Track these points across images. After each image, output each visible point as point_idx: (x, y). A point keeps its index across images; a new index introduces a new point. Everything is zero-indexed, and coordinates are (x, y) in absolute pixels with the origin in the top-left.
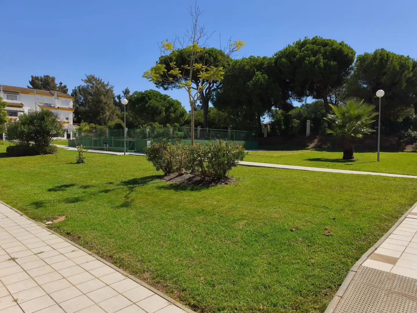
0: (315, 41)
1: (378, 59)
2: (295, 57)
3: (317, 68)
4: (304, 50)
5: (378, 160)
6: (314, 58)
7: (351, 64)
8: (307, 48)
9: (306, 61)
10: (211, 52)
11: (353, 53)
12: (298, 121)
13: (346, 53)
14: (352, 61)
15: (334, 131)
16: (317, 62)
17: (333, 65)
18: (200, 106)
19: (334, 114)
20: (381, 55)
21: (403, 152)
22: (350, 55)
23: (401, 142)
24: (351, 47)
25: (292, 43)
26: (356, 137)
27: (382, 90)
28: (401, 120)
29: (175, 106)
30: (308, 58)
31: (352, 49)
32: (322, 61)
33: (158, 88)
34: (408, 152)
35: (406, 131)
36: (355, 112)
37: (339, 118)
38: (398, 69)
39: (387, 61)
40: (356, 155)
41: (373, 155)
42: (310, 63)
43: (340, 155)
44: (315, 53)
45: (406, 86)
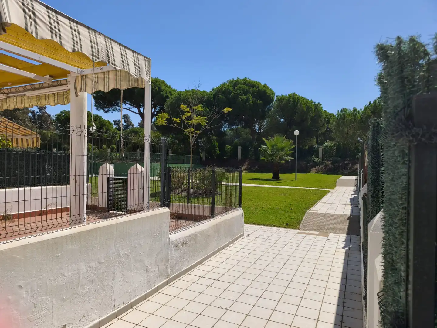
0: (245, 82)
1: (291, 101)
2: (230, 95)
3: (248, 105)
4: (237, 89)
5: (296, 179)
6: (246, 97)
7: (272, 102)
8: (240, 87)
9: (239, 99)
10: (156, 82)
11: (273, 94)
12: (230, 147)
13: (269, 94)
14: (272, 100)
15: (266, 158)
16: (247, 100)
17: (260, 104)
18: (124, 125)
19: (266, 145)
20: (293, 97)
21: (310, 173)
22: (272, 96)
23: (308, 166)
24: (272, 89)
25: (226, 81)
26: (280, 163)
27: (297, 131)
28: (307, 147)
29: (107, 126)
30: (241, 96)
31: (272, 91)
32: (251, 99)
33: (98, 110)
34: (312, 173)
35: (311, 157)
36: (280, 145)
37: (270, 149)
38: (305, 110)
39: (297, 104)
40: (281, 176)
41: (292, 176)
42: (242, 100)
43: (270, 176)
44: (246, 92)
45: (311, 123)
